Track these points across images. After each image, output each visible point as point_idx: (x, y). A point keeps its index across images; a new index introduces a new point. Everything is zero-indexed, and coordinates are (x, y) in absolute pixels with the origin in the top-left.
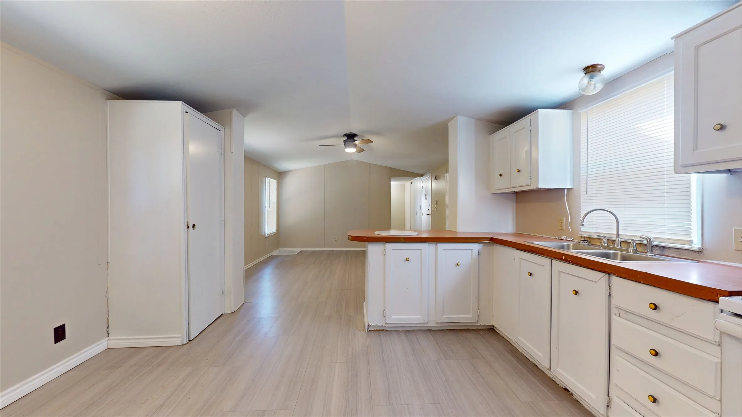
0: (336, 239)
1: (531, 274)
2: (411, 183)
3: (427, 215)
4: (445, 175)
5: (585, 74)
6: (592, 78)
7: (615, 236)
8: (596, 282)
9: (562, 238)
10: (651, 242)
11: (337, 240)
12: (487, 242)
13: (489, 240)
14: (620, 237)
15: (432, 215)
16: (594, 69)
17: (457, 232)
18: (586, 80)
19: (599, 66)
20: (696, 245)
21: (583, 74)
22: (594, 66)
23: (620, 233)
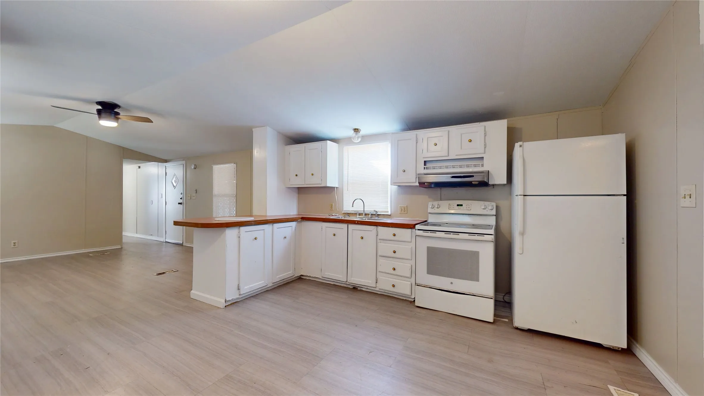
0: (14, 243)
1: (335, 235)
2: (139, 167)
3: (179, 203)
4: (212, 165)
5: (354, 131)
6: (356, 134)
7: (363, 212)
8: (371, 231)
9: (333, 215)
10: (377, 212)
11: (16, 244)
12: (300, 220)
13: (301, 219)
14: (365, 212)
15: (186, 204)
16: (358, 131)
17: (266, 216)
18: (354, 135)
19: (360, 130)
20: (389, 213)
21: (353, 131)
22: (357, 129)
23: (365, 210)
